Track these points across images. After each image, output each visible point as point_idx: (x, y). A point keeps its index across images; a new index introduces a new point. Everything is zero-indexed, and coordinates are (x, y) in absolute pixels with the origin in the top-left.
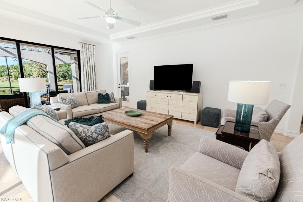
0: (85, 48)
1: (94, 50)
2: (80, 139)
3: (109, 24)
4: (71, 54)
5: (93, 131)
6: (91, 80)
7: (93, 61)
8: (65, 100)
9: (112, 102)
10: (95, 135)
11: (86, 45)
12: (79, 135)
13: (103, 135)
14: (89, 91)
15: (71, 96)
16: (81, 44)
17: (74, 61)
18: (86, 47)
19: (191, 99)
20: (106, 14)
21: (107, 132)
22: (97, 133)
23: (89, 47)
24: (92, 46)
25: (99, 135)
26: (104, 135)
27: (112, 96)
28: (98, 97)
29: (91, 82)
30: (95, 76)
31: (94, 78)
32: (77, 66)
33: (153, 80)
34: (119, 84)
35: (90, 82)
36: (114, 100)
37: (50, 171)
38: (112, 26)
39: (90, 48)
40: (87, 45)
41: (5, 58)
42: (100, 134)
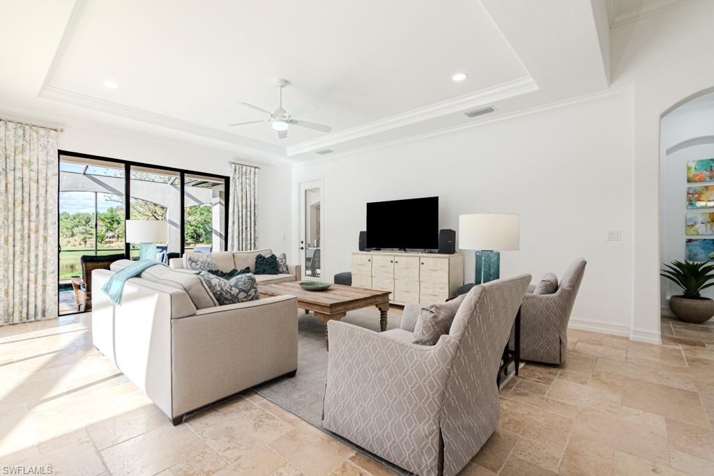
0: (240, 173)
1: (257, 176)
2: (214, 294)
3: (279, 132)
4: (214, 185)
5: (232, 284)
6: (246, 232)
7: (252, 197)
8: (196, 262)
9: (281, 273)
10: (235, 291)
11: (242, 167)
12: (212, 289)
13: (247, 293)
14: (241, 251)
15: (207, 257)
16: (233, 165)
17: (218, 199)
18: (242, 171)
19: (436, 264)
20: (272, 116)
21: (254, 288)
22: (238, 288)
23: (246, 170)
24: (253, 169)
25: (241, 290)
26: (249, 293)
27: (284, 260)
28: (256, 263)
29: (246, 235)
30: (255, 224)
31: (252, 229)
32: (224, 208)
33: (365, 230)
34: (302, 242)
35: (244, 236)
36: (287, 269)
37: (171, 318)
38: (283, 135)
39: (248, 171)
40: (244, 167)
41: (94, 194)
42: (243, 291)
